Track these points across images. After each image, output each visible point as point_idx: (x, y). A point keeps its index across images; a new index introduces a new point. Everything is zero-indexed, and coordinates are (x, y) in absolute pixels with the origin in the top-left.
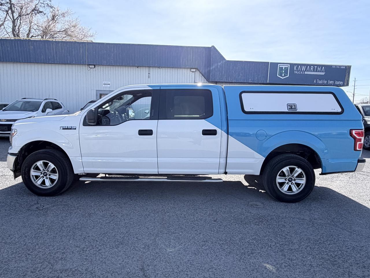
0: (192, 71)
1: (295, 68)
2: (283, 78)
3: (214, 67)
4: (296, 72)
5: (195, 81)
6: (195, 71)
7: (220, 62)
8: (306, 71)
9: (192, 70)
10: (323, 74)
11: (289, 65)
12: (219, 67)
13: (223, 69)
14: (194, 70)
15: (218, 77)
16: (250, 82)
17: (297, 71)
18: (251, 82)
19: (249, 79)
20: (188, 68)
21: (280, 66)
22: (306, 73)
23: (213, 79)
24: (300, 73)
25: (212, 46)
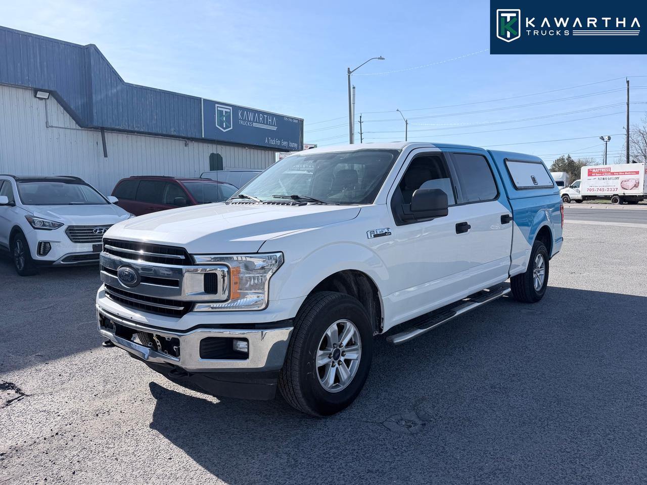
0: (39, 98)
1: (240, 114)
2: (224, 131)
4: (242, 122)
5: (47, 123)
6: (47, 97)
8: (253, 121)
9: (40, 94)
10: (275, 128)
11: (231, 108)
13: (120, 101)
14: (46, 95)
16: (172, 133)
17: (243, 120)
18: (175, 134)
19: (170, 128)
20: (26, 88)
21: (219, 109)
22: (255, 125)
24: (247, 123)
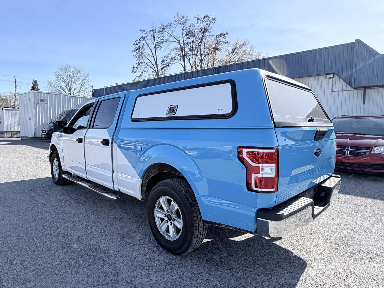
0: (329, 78)
3: (358, 68)
5: (332, 89)
6: (332, 77)
7: (369, 59)
9: (328, 76)
12: (367, 66)
13: (375, 68)
15: (365, 80)
20: (322, 75)
23: (357, 83)
25: (356, 40)
